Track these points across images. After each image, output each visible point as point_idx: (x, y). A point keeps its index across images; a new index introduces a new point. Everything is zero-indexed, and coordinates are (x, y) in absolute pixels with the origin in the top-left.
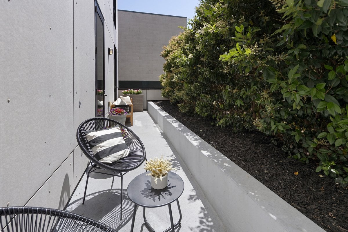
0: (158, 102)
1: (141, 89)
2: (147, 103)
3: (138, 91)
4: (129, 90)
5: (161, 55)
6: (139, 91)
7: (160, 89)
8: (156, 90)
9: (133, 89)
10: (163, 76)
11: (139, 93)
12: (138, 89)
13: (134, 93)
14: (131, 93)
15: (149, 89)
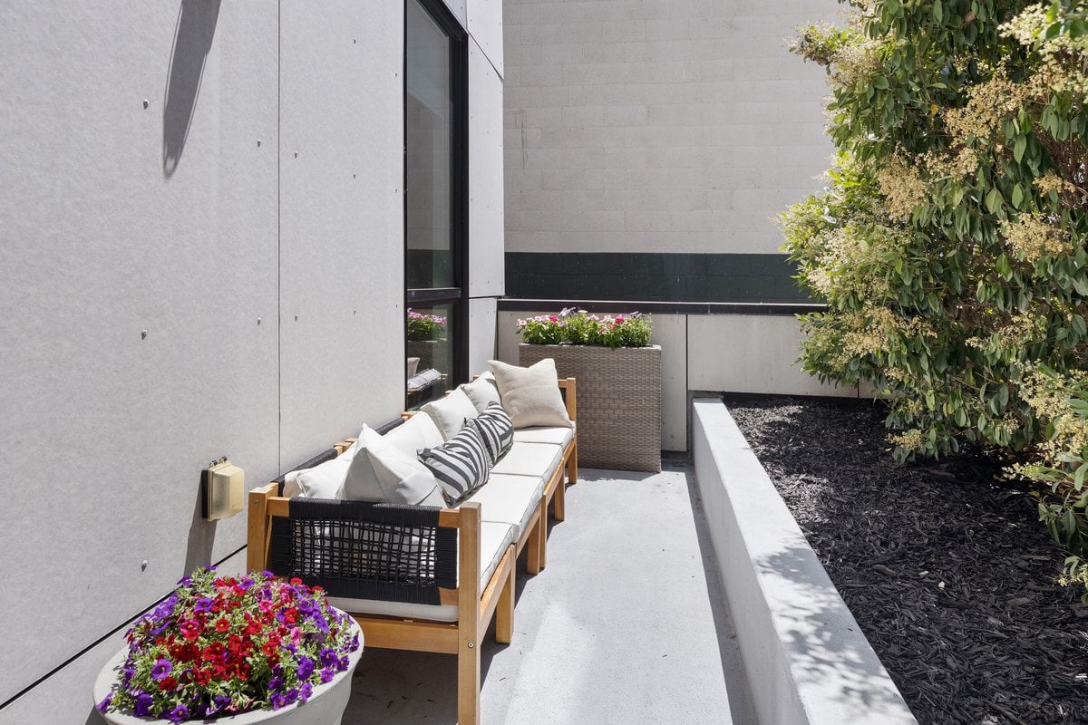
0: (772, 415)
1: (645, 310)
2: (691, 415)
3: (619, 321)
4: (564, 312)
5: (795, 43)
6: (628, 321)
7: (790, 312)
8: (756, 320)
9: (591, 309)
10: (814, 210)
11: (631, 341)
12: (628, 309)
13: (597, 341)
14: (575, 339)
15: (702, 310)
